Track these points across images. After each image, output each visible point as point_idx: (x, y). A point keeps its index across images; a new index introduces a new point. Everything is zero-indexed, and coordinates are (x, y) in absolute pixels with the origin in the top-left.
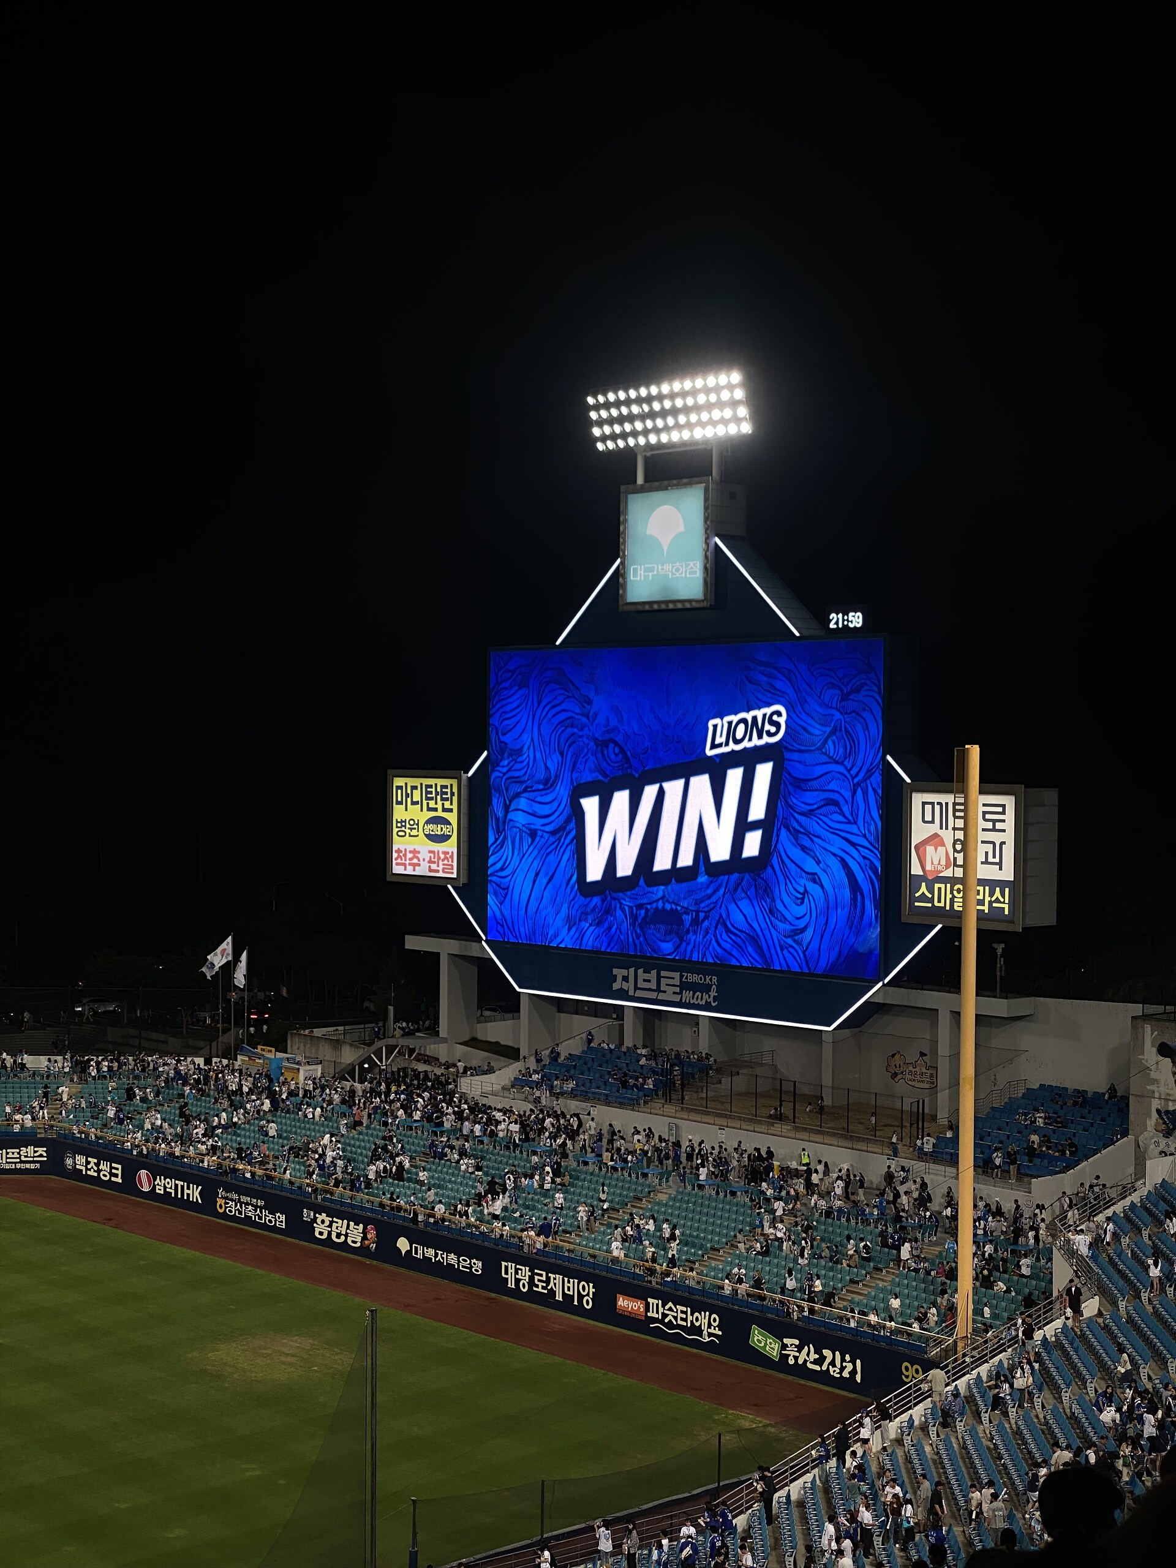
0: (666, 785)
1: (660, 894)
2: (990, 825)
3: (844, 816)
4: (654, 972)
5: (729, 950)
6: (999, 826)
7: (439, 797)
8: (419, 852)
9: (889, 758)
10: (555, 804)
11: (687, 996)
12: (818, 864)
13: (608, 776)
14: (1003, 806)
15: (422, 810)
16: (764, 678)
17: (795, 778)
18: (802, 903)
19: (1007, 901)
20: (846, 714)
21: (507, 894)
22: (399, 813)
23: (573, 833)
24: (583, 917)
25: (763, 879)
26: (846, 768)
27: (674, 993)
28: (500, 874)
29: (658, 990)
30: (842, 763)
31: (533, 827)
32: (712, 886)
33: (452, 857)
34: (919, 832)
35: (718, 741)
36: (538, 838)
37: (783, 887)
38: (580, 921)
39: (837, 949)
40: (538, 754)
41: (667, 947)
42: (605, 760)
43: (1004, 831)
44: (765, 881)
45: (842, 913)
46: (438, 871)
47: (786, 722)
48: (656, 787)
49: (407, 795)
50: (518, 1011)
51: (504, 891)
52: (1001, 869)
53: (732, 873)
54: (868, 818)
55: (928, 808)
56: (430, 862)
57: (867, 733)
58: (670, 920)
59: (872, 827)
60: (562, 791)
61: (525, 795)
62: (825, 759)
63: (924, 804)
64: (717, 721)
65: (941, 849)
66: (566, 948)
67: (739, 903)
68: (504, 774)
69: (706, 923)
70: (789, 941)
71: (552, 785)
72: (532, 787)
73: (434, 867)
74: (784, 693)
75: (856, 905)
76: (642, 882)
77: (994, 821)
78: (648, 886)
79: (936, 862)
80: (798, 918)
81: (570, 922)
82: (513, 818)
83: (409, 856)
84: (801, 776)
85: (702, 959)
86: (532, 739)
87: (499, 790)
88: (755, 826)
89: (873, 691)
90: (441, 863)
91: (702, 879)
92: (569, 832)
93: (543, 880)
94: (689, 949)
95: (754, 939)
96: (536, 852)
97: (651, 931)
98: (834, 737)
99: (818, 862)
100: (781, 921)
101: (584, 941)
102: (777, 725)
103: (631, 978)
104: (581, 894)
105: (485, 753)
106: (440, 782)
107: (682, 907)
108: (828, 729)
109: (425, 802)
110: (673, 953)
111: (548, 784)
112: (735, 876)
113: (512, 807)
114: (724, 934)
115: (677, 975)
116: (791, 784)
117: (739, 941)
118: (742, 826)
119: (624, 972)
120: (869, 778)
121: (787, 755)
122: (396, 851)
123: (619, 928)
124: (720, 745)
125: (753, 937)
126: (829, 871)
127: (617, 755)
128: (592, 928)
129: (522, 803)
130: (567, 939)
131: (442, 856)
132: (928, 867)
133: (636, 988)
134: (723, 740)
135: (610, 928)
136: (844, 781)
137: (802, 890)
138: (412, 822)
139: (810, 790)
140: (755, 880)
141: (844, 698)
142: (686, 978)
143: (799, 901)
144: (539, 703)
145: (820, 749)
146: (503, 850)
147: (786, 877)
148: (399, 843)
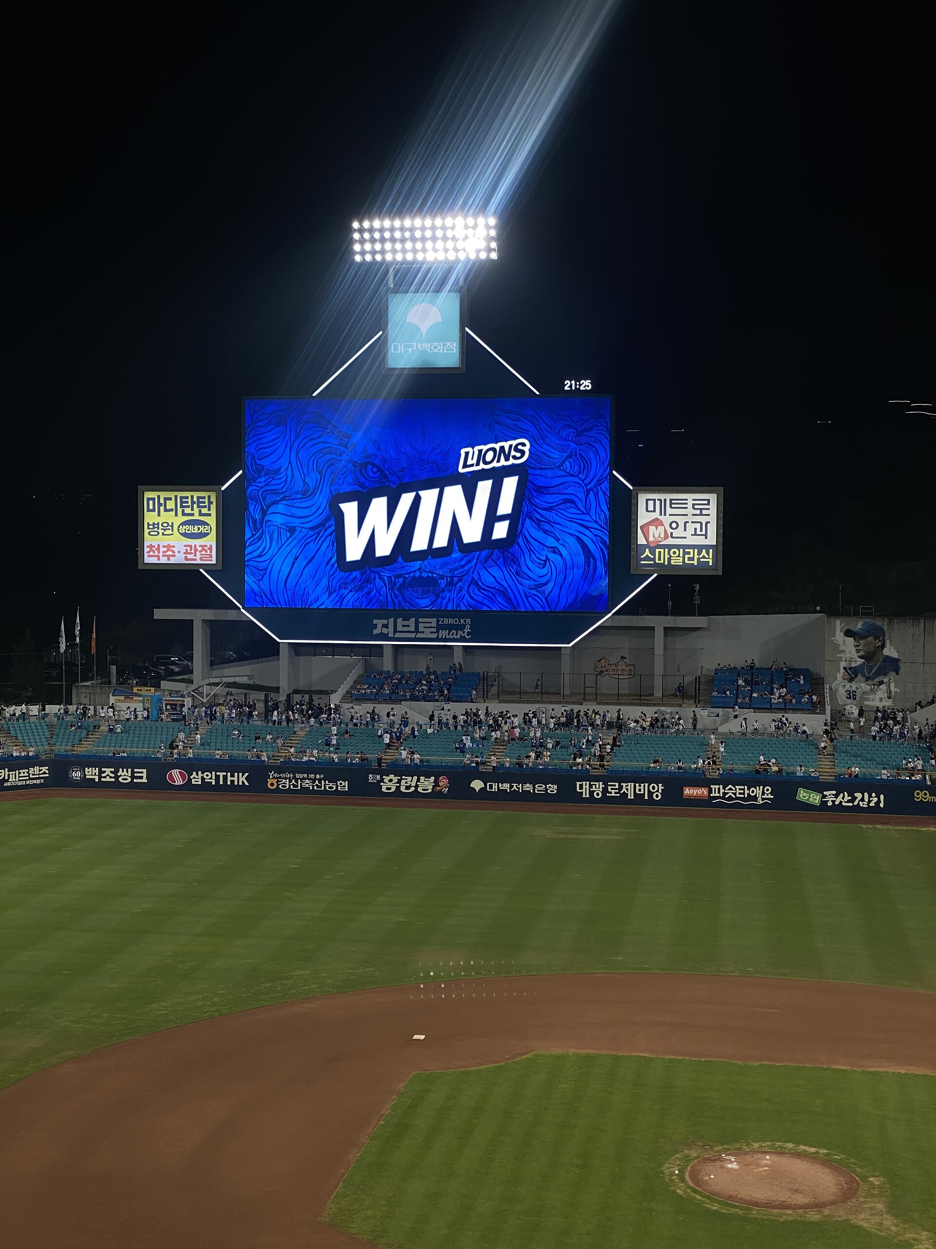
0: (421, 493)
1: (418, 567)
2: (698, 512)
3: (579, 509)
4: (413, 620)
5: (480, 601)
6: (704, 512)
7: (195, 506)
8: (174, 547)
9: (614, 472)
10: (314, 508)
11: (443, 633)
12: (557, 541)
13: (366, 487)
14: (708, 500)
15: (176, 515)
16: (512, 422)
17: (538, 486)
18: (544, 566)
19: (711, 557)
20: (581, 444)
21: (265, 574)
22: (150, 518)
23: (333, 528)
24: (343, 586)
25: (510, 553)
26: (581, 479)
27: (431, 632)
28: (258, 559)
29: (417, 631)
30: (577, 476)
31: (291, 525)
32: (465, 559)
33: (211, 548)
34: (643, 517)
35: (469, 462)
36: (297, 533)
37: (527, 558)
38: (340, 588)
39: (574, 595)
40: (296, 473)
41: (424, 602)
42: (364, 476)
43: (709, 515)
44: (512, 554)
45: (578, 572)
46: (196, 560)
47: (530, 450)
48: (412, 495)
49: (160, 505)
50: (278, 654)
51: (262, 573)
52: (706, 538)
53: (483, 550)
54: (598, 510)
55: (651, 503)
56: (186, 552)
57: (597, 456)
58: (428, 584)
59: (602, 516)
60: (321, 500)
61: (284, 502)
62: (563, 473)
63: (647, 500)
64: (470, 449)
65: (661, 528)
66: (326, 609)
67: (489, 570)
68: (261, 488)
69: (460, 584)
70: (534, 592)
71: (310, 495)
72: (290, 497)
73: (189, 556)
74: (528, 431)
75: (589, 566)
76: (400, 559)
77: (701, 510)
78: (406, 562)
79: (657, 536)
80: (540, 577)
81: (330, 591)
82: (270, 519)
83: (162, 549)
84: (541, 484)
85: (457, 608)
86: (290, 462)
87: (255, 499)
88: (503, 518)
89: (604, 430)
90: (198, 553)
91: (456, 555)
92: (329, 527)
93: (301, 562)
94: (445, 602)
95: (504, 593)
96: (295, 542)
97: (408, 593)
98: (571, 460)
99: (558, 540)
100: (527, 579)
101: (345, 602)
102: (523, 453)
103: (391, 626)
104: (340, 570)
105: (241, 472)
106: (196, 494)
107: (438, 574)
108: (565, 455)
109: (180, 510)
110: (430, 606)
111: (307, 494)
112: (485, 553)
113: (270, 511)
114: (476, 589)
115: (434, 621)
116: (534, 490)
117: (490, 594)
118: (492, 518)
119: (385, 622)
120: (599, 485)
121: (530, 471)
122: (148, 547)
123: (378, 592)
124: (472, 465)
125: (503, 591)
126: (567, 545)
127: (375, 473)
128: (353, 593)
129: (281, 508)
130: (326, 602)
131: (200, 549)
132: (651, 539)
133: (395, 631)
134: (474, 461)
135: (369, 593)
136: (578, 487)
137: (544, 558)
138: (165, 525)
139: (551, 494)
140: (503, 554)
141: (579, 434)
142: (443, 621)
143: (541, 566)
144: (296, 438)
145: (559, 467)
146: (260, 542)
147: (530, 550)
148: (149, 540)
